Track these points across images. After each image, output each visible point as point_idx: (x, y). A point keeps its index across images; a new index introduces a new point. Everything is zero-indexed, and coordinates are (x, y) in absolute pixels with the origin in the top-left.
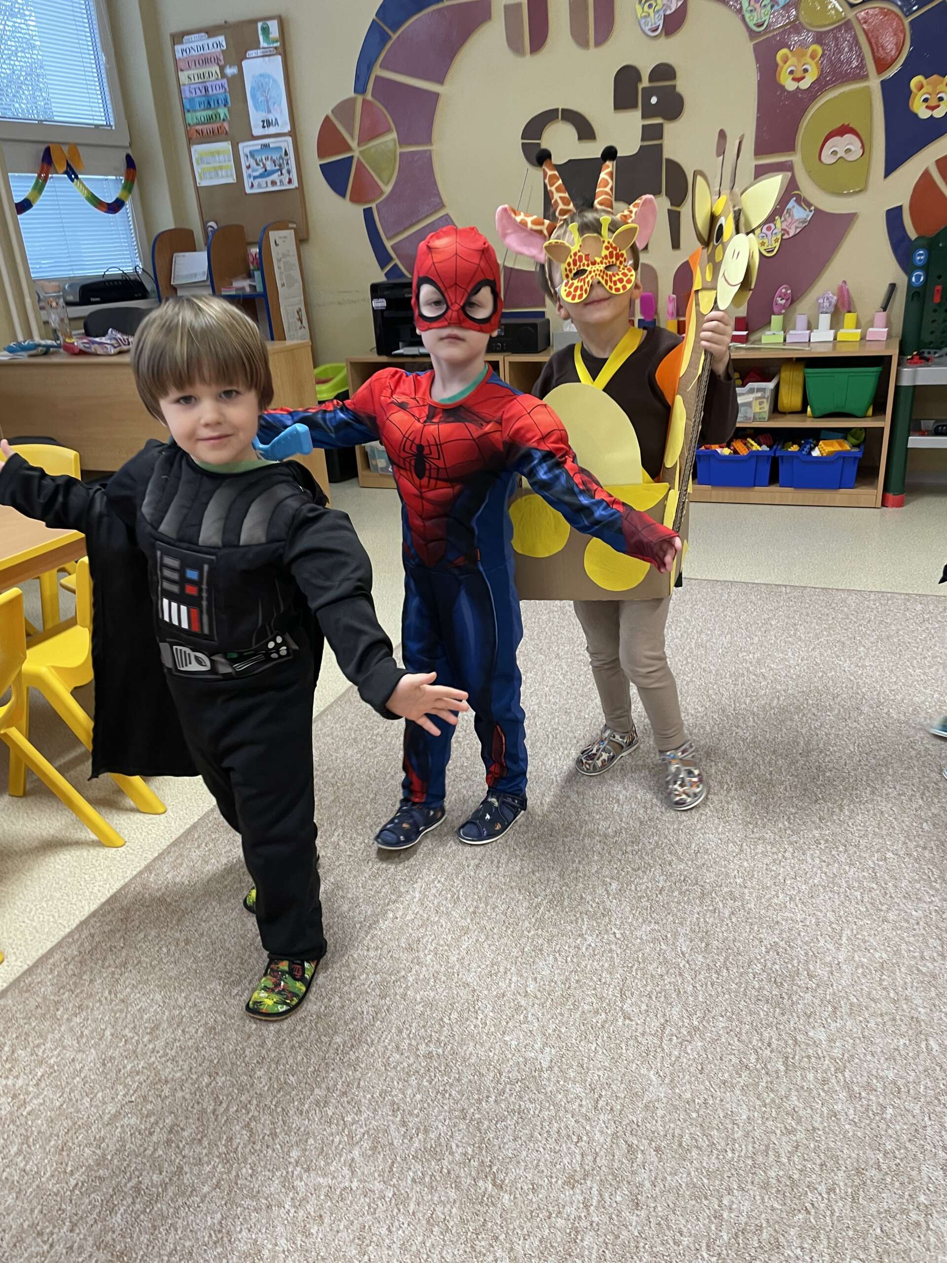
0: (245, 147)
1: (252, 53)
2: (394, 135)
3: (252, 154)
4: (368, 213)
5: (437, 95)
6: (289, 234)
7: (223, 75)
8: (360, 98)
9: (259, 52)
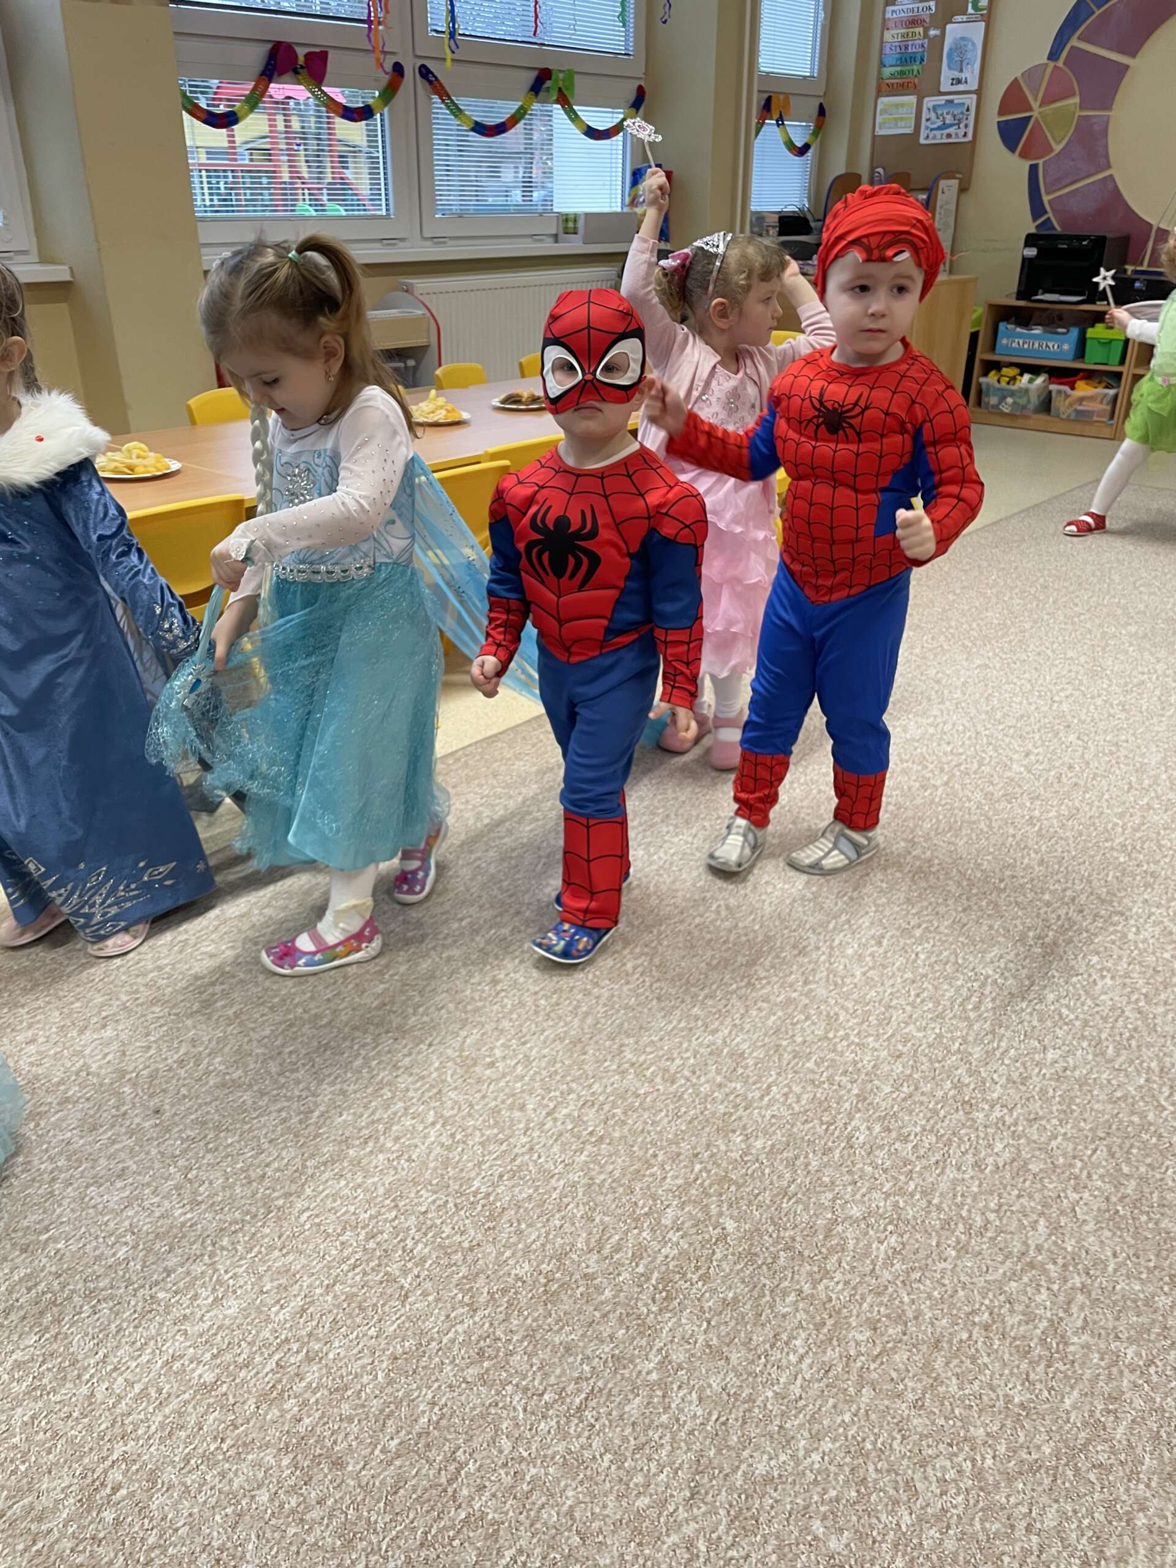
0: (929, 102)
1: (959, 18)
2: (1076, 100)
3: (935, 108)
4: (1033, 169)
5: (1127, 67)
6: (954, 183)
7: (926, 35)
8: (1051, 64)
9: (965, 18)
